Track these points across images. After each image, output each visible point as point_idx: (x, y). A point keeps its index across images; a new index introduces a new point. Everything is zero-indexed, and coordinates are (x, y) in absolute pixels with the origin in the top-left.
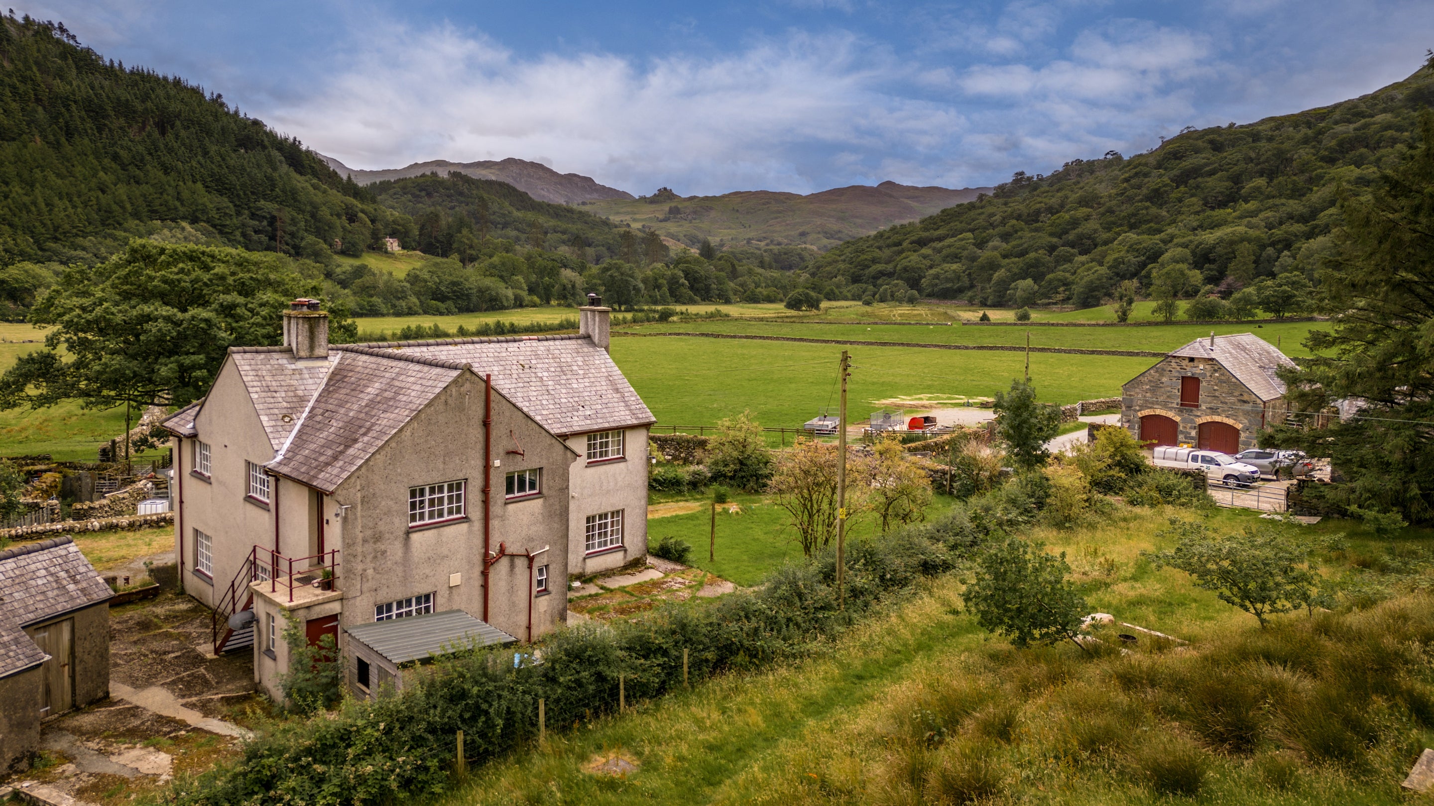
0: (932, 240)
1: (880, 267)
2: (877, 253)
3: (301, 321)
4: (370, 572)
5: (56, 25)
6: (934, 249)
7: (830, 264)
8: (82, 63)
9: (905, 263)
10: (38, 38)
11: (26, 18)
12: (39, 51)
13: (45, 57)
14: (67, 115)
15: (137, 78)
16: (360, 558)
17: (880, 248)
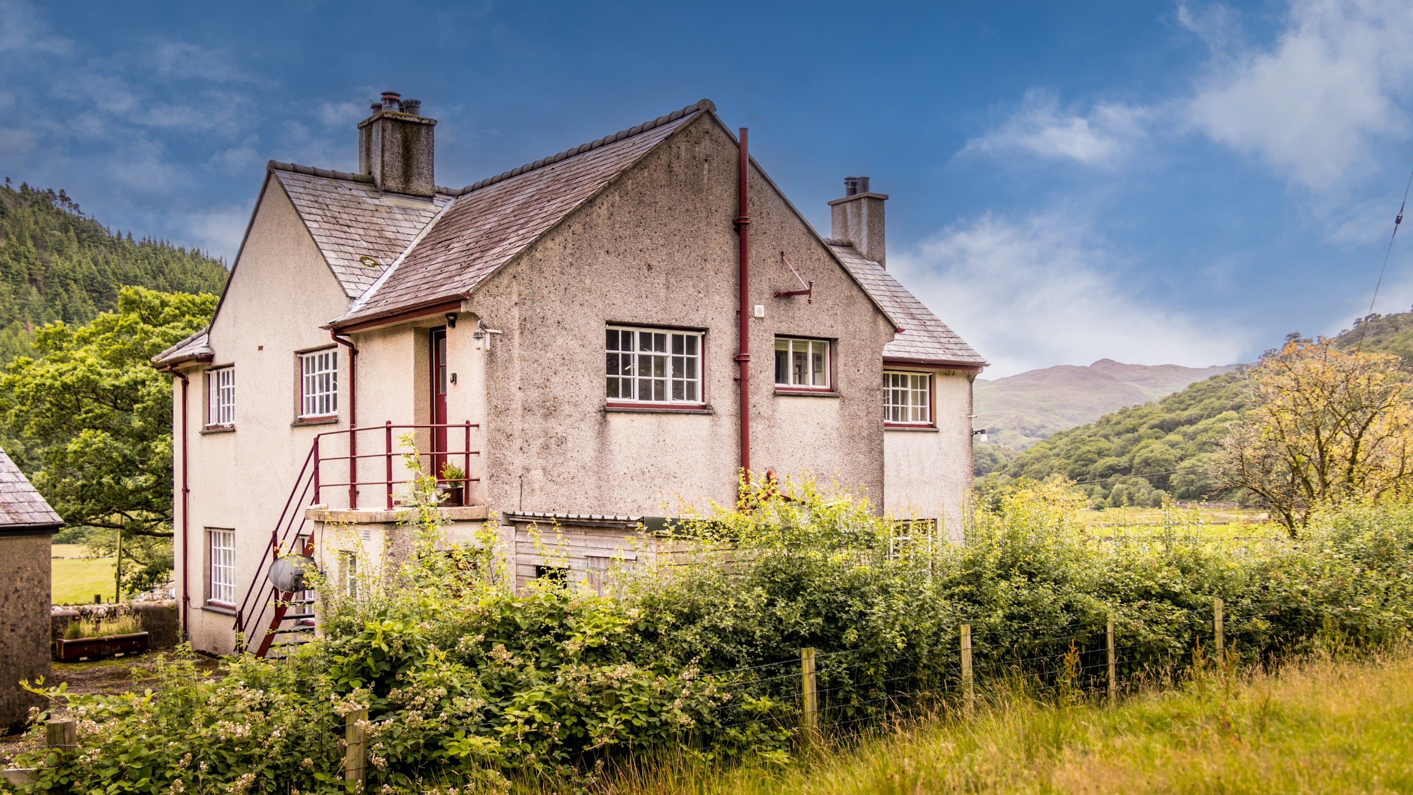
0: (1180, 424)
1: (1111, 461)
2: (1104, 444)
3: (389, 125)
4: (537, 475)
5: (57, 194)
6: (1184, 435)
7: (1038, 460)
8: (84, 235)
9: (1145, 453)
10: (36, 209)
11: (24, 187)
12: (36, 223)
13: (42, 229)
14: (65, 296)
15: (149, 250)
16: (518, 443)
17: (1106, 437)
